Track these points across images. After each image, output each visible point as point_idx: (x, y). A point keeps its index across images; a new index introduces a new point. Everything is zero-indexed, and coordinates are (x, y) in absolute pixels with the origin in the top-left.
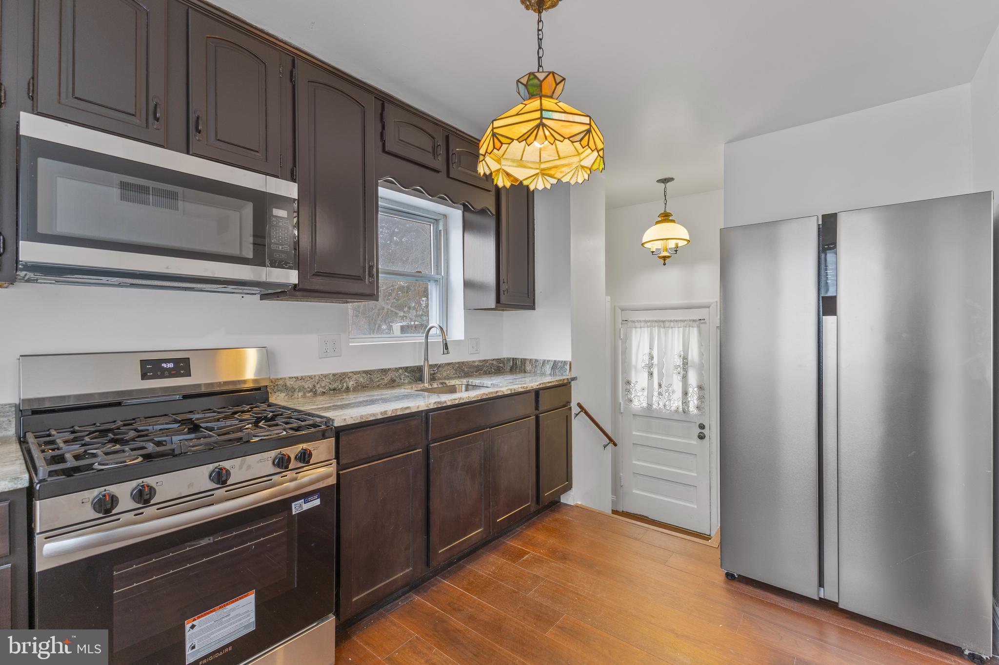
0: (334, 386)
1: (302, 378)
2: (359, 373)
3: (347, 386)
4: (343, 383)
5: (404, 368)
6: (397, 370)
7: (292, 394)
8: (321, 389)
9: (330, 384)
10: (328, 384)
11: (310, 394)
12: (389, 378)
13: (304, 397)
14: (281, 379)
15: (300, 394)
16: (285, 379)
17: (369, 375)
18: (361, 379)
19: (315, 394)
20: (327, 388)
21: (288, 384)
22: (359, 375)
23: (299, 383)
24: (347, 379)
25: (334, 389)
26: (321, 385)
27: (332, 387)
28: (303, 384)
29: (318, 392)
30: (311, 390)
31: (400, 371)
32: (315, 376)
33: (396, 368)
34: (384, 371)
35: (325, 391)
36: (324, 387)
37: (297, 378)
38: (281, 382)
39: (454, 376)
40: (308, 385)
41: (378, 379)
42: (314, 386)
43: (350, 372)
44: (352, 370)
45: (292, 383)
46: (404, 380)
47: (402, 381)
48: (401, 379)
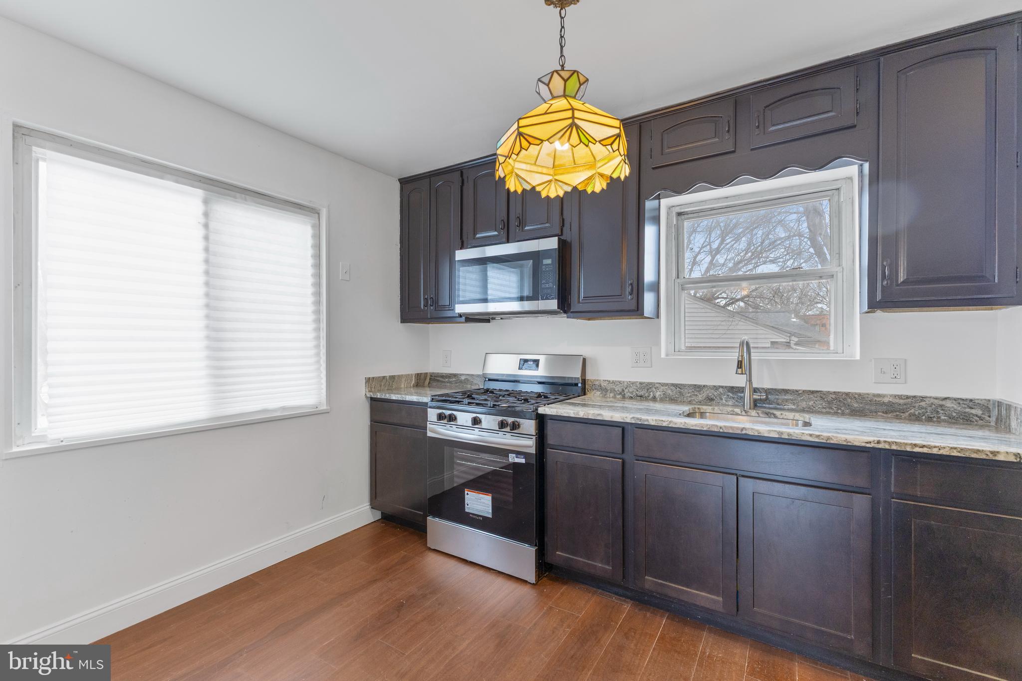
0: (642, 393)
1: (613, 382)
2: (667, 385)
3: (653, 395)
4: (650, 392)
5: (726, 387)
6: (716, 388)
7: (605, 393)
8: (628, 394)
9: (637, 391)
10: (635, 390)
11: (620, 396)
12: (705, 395)
13: (614, 397)
14: (597, 380)
15: (612, 395)
16: (600, 380)
17: (678, 389)
18: (669, 391)
19: (624, 397)
20: (634, 394)
21: (602, 385)
22: (667, 387)
23: (611, 386)
24: (654, 390)
25: (641, 396)
26: (628, 390)
27: (639, 394)
28: (614, 387)
29: (626, 396)
30: (620, 393)
31: (721, 390)
32: (624, 382)
33: (715, 386)
34: (699, 388)
35: (632, 396)
36: (632, 393)
37: (609, 381)
38: (597, 383)
39: (824, 410)
40: (618, 388)
41: (690, 394)
42: (623, 390)
43: (657, 383)
44: (660, 382)
45: (605, 385)
46: (726, 401)
47: (724, 401)
48: (722, 399)
